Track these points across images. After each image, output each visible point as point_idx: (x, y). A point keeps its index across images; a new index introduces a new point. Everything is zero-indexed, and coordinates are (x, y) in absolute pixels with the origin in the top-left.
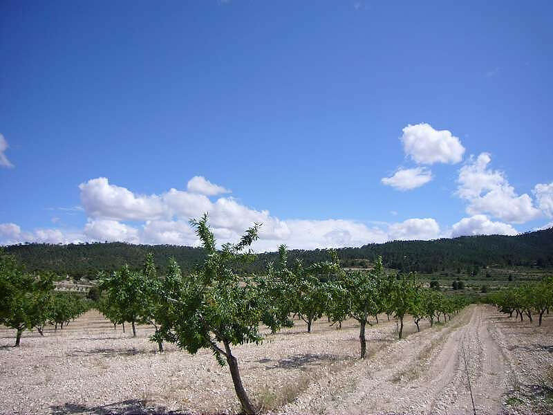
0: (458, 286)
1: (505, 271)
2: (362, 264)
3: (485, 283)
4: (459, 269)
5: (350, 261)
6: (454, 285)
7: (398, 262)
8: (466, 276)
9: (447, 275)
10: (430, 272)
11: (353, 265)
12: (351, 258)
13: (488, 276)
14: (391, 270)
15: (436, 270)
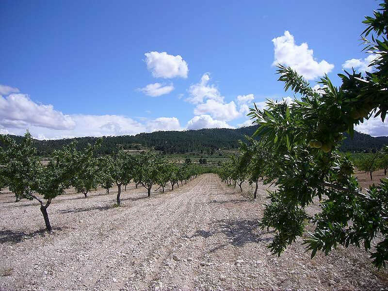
0: (203, 162)
1: (230, 152)
2: (136, 147)
3: (219, 159)
4: (201, 151)
5: (128, 145)
6: (200, 161)
7: (162, 146)
8: (207, 156)
9: (194, 154)
10: (183, 152)
11: (130, 148)
12: (129, 143)
13: (220, 155)
14: (157, 151)
15: (187, 151)
